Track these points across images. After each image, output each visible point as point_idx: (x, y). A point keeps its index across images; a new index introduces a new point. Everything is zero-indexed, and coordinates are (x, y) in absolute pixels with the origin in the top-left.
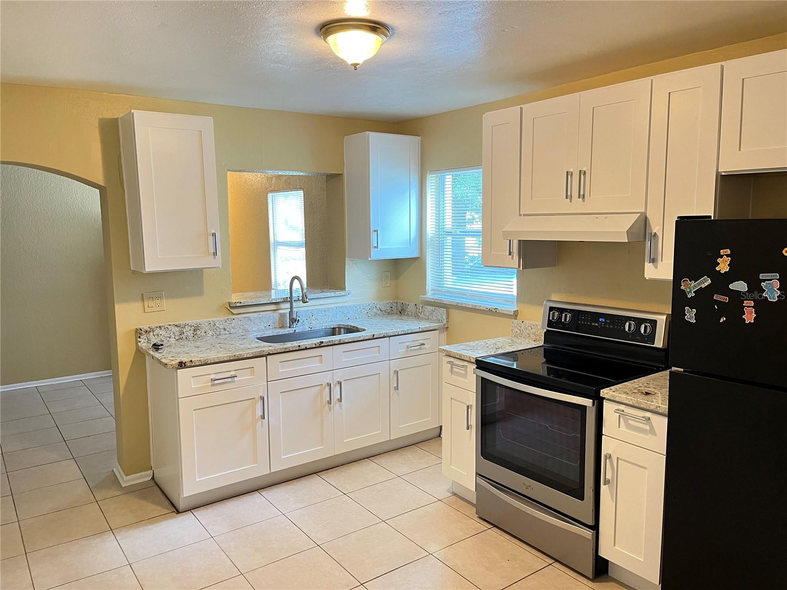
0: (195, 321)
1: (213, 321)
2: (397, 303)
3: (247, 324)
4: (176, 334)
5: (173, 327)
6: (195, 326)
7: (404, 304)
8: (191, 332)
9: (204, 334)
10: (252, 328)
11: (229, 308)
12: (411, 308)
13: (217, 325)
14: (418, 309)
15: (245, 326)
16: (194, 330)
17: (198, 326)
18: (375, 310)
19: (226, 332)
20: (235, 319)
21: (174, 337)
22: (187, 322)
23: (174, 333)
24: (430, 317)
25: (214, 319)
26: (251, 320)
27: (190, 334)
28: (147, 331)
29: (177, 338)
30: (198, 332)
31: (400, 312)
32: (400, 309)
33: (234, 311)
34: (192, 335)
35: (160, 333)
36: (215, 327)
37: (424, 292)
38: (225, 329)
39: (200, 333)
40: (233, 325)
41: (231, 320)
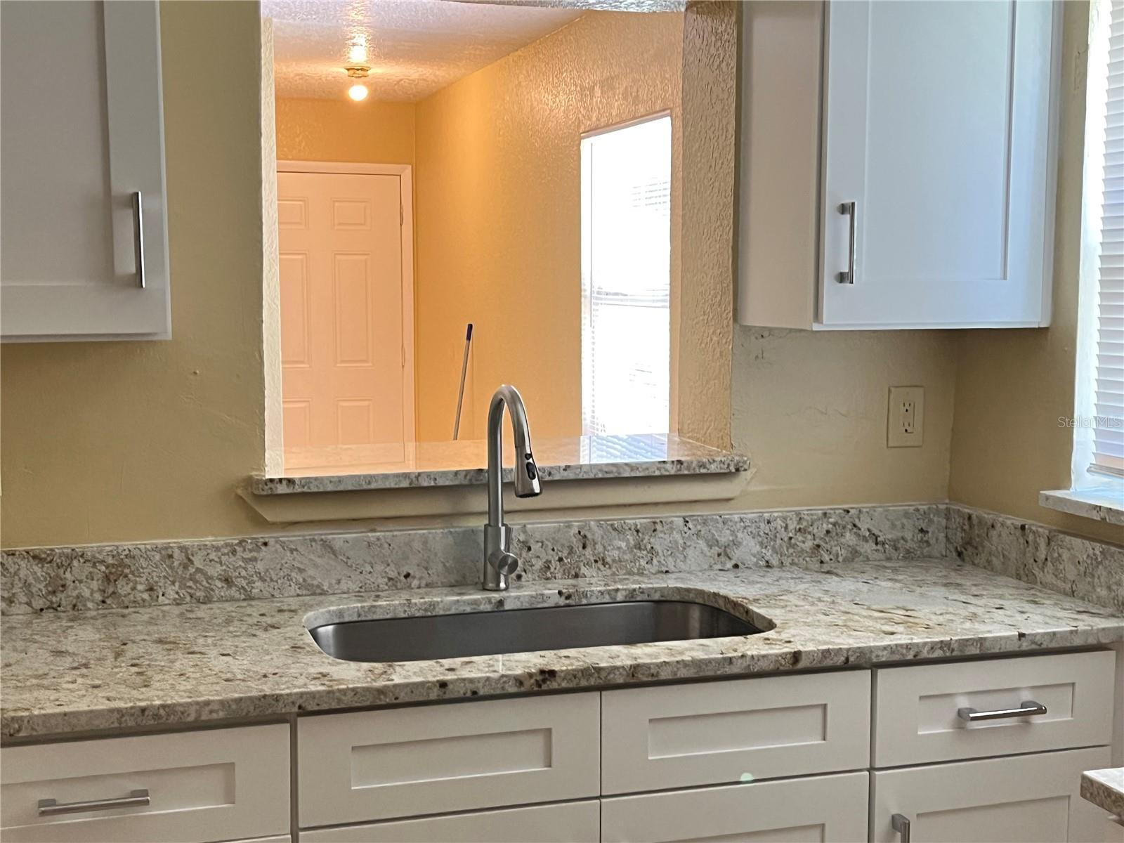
0: (108, 546)
1: (183, 549)
2: (948, 514)
3: (316, 566)
4: (34, 590)
5: (23, 564)
6: (110, 561)
7: (975, 521)
8: (95, 585)
9: (146, 596)
10: (339, 582)
11: (249, 500)
12: (1003, 540)
13: (198, 562)
14: (1030, 548)
15: (311, 572)
16: (107, 578)
17: (122, 564)
18: (849, 538)
19: (233, 592)
20: (272, 542)
21: (24, 599)
22: (79, 547)
23: (26, 585)
24: (1082, 587)
25: (187, 541)
26: (334, 552)
27: (89, 590)
29: (38, 603)
30: (123, 588)
31: (960, 554)
32: (958, 537)
33: (270, 514)
34: (98, 597)
36: (192, 570)
37: (1062, 477)
38: (228, 581)
39: (128, 589)
40: (260, 566)
41: (257, 549)
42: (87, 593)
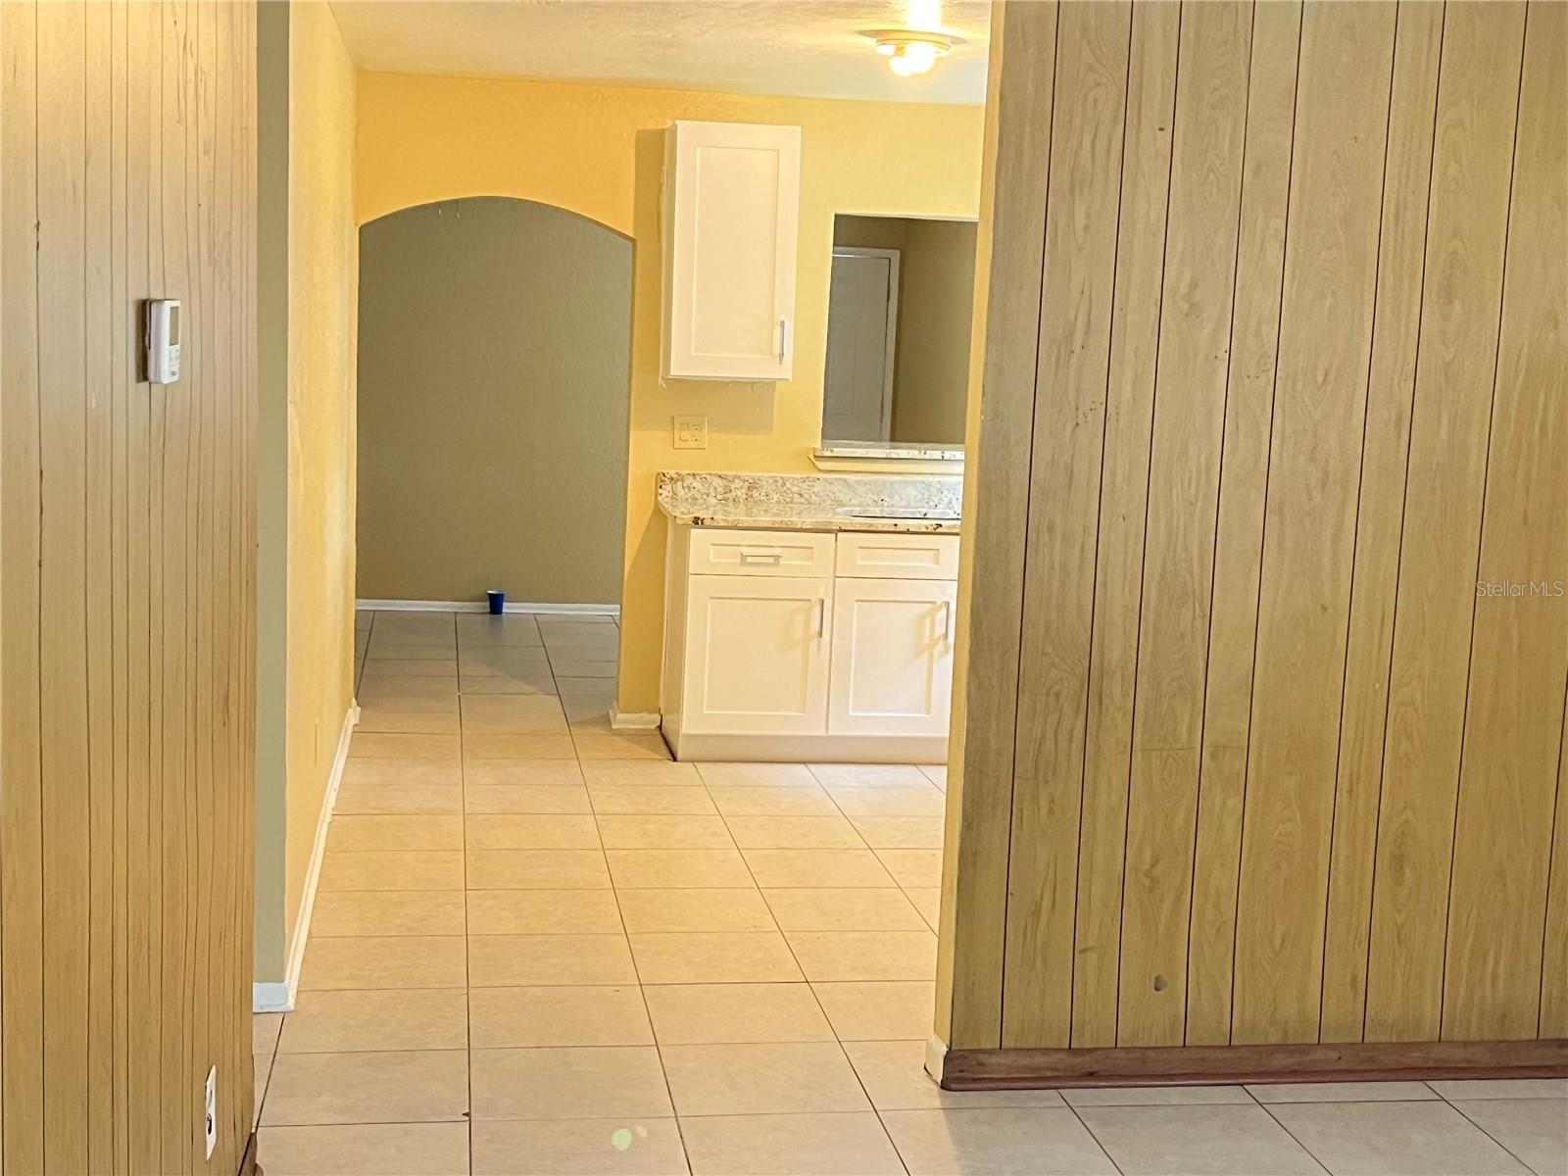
0: (751, 474)
1: (782, 478)
3: (840, 491)
5: (715, 479)
6: (751, 481)
8: (743, 491)
9: (764, 498)
10: (850, 500)
11: (812, 458)
13: (788, 485)
15: (838, 494)
16: (749, 488)
17: (755, 483)
19: (803, 500)
20: (821, 478)
22: (739, 474)
23: (716, 488)
25: (783, 475)
26: (848, 485)
27: (741, 493)
28: (672, 479)
29: (719, 497)
30: (755, 494)
33: (821, 465)
34: (744, 496)
35: (694, 485)
36: (785, 488)
38: (801, 495)
39: (757, 494)
40: (815, 489)
41: (814, 481)
42: (739, 494)
